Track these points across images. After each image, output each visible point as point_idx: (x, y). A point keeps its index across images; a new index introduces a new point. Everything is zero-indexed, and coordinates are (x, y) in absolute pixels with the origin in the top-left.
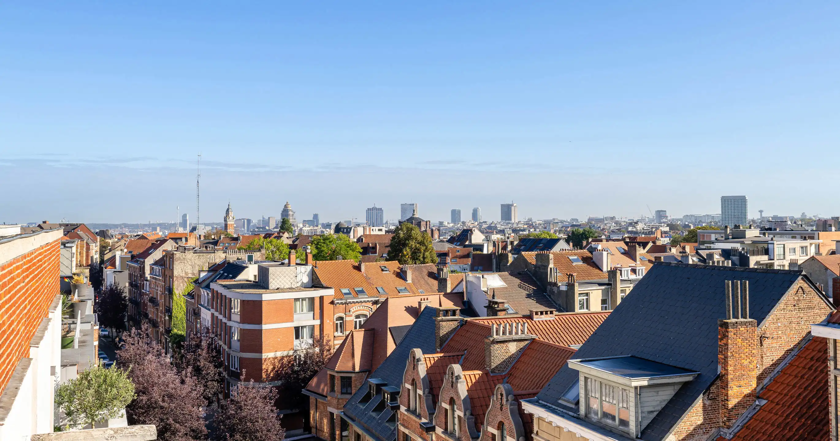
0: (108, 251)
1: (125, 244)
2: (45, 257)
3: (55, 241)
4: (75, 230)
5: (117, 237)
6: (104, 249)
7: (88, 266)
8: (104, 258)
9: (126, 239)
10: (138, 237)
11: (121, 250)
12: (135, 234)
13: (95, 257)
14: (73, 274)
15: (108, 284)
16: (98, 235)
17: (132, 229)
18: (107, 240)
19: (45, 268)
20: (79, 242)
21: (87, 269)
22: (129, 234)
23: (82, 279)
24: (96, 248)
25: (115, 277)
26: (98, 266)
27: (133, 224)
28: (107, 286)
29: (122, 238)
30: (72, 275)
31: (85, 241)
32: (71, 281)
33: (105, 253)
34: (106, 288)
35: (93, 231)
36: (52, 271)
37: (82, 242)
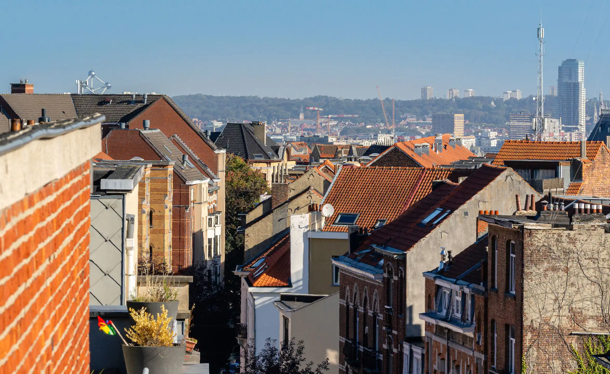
0: (259, 211)
1: (327, 184)
2: (40, 236)
3: (74, 173)
4: (131, 123)
5: (293, 152)
6: (243, 204)
7: (182, 272)
8: (242, 240)
9: (331, 164)
10: (378, 156)
11: (311, 209)
12: (367, 144)
13: (209, 234)
14: (130, 304)
15: (261, 348)
16: (220, 147)
17: (353, 120)
18: (255, 167)
19: (39, 281)
20: (148, 172)
21: (182, 283)
22: (343, 143)
23: (166, 328)
24: (214, 197)
25: (286, 320)
26: (221, 271)
27: (357, 102)
28: (255, 359)
29: (315, 156)
30: (124, 308)
31: (170, 169)
32: (124, 333)
33: (250, 217)
34: (253, 366)
35: (200, 128)
36: (61, 293)
37: (160, 174)
